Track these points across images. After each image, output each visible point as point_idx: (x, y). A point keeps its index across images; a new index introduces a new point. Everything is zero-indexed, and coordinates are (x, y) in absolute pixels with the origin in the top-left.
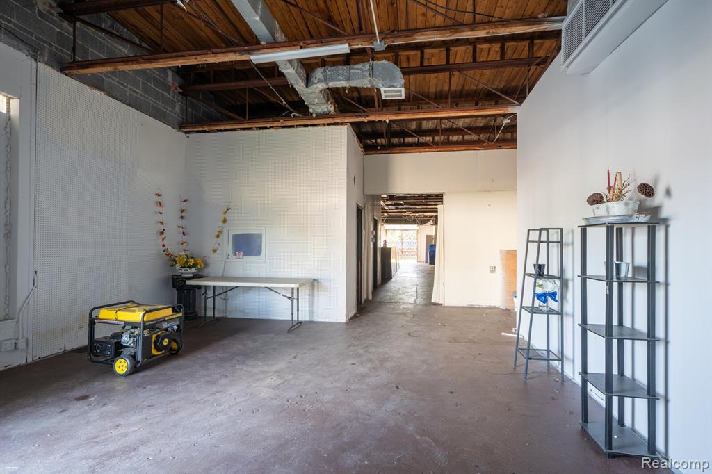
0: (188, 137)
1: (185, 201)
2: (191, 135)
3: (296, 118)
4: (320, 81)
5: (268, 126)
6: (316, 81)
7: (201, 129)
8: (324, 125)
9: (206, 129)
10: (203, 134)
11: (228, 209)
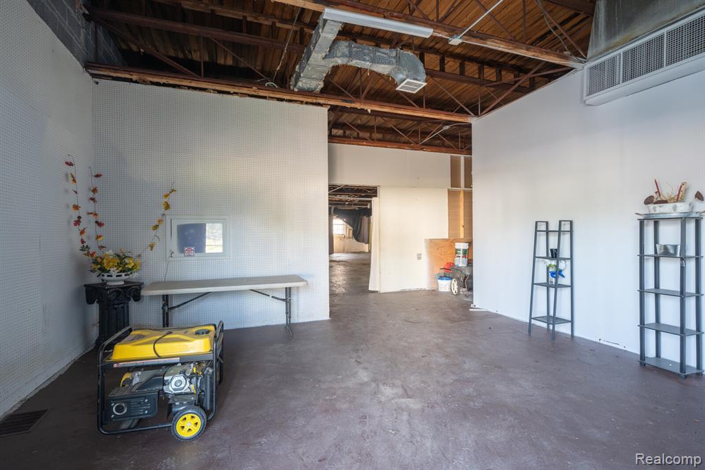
0: (97, 83)
1: (97, 176)
2: (102, 82)
3: (270, 89)
4: (343, 55)
5: (232, 90)
6: (339, 54)
7: (127, 76)
8: (302, 102)
9: (135, 77)
10: (127, 83)
11: (173, 191)
